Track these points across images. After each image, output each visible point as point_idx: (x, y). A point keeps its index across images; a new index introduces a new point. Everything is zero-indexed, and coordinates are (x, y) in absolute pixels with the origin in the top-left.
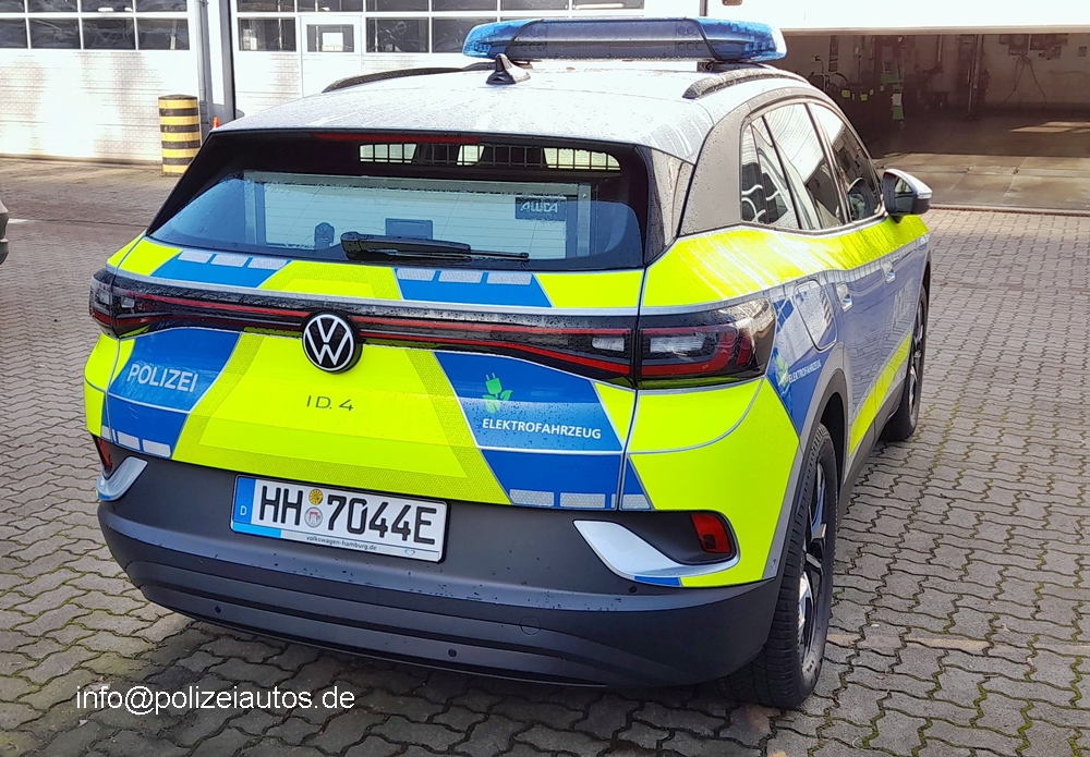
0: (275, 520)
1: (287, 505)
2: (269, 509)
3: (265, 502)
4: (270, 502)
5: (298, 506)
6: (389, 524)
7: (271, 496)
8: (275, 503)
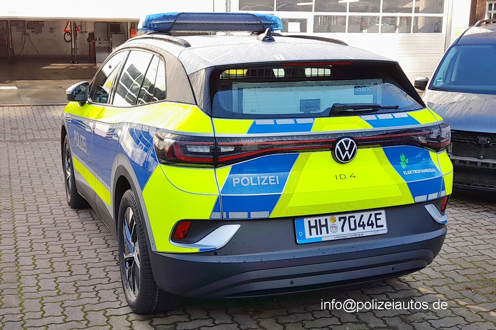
0: (317, 234)
1: (321, 226)
2: (313, 230)
3: (310, 227)
4: (313, 227)
5: (326, 225)
6: (366, 223)
7: (313, 224)
8: (316, 227)
